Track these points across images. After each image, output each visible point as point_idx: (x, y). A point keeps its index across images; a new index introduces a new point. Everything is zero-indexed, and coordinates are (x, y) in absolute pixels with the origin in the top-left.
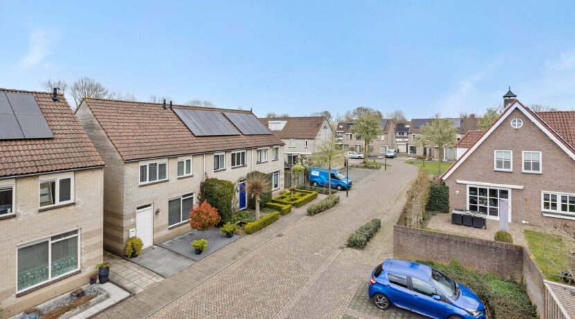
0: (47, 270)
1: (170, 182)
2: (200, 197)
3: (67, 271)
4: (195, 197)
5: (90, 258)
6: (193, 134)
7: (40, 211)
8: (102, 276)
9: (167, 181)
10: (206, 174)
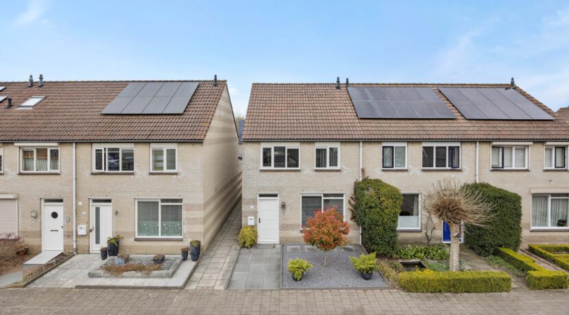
0: (158, 227)
1: (302, 173)
2: (353, 203)
3: (172, 235)
4: (345, 199)
5: (191, 231)
6: (357, 116)
7: (151, 174)
8: (195, 253)
9: (299, 171)
10: (363, 170)
